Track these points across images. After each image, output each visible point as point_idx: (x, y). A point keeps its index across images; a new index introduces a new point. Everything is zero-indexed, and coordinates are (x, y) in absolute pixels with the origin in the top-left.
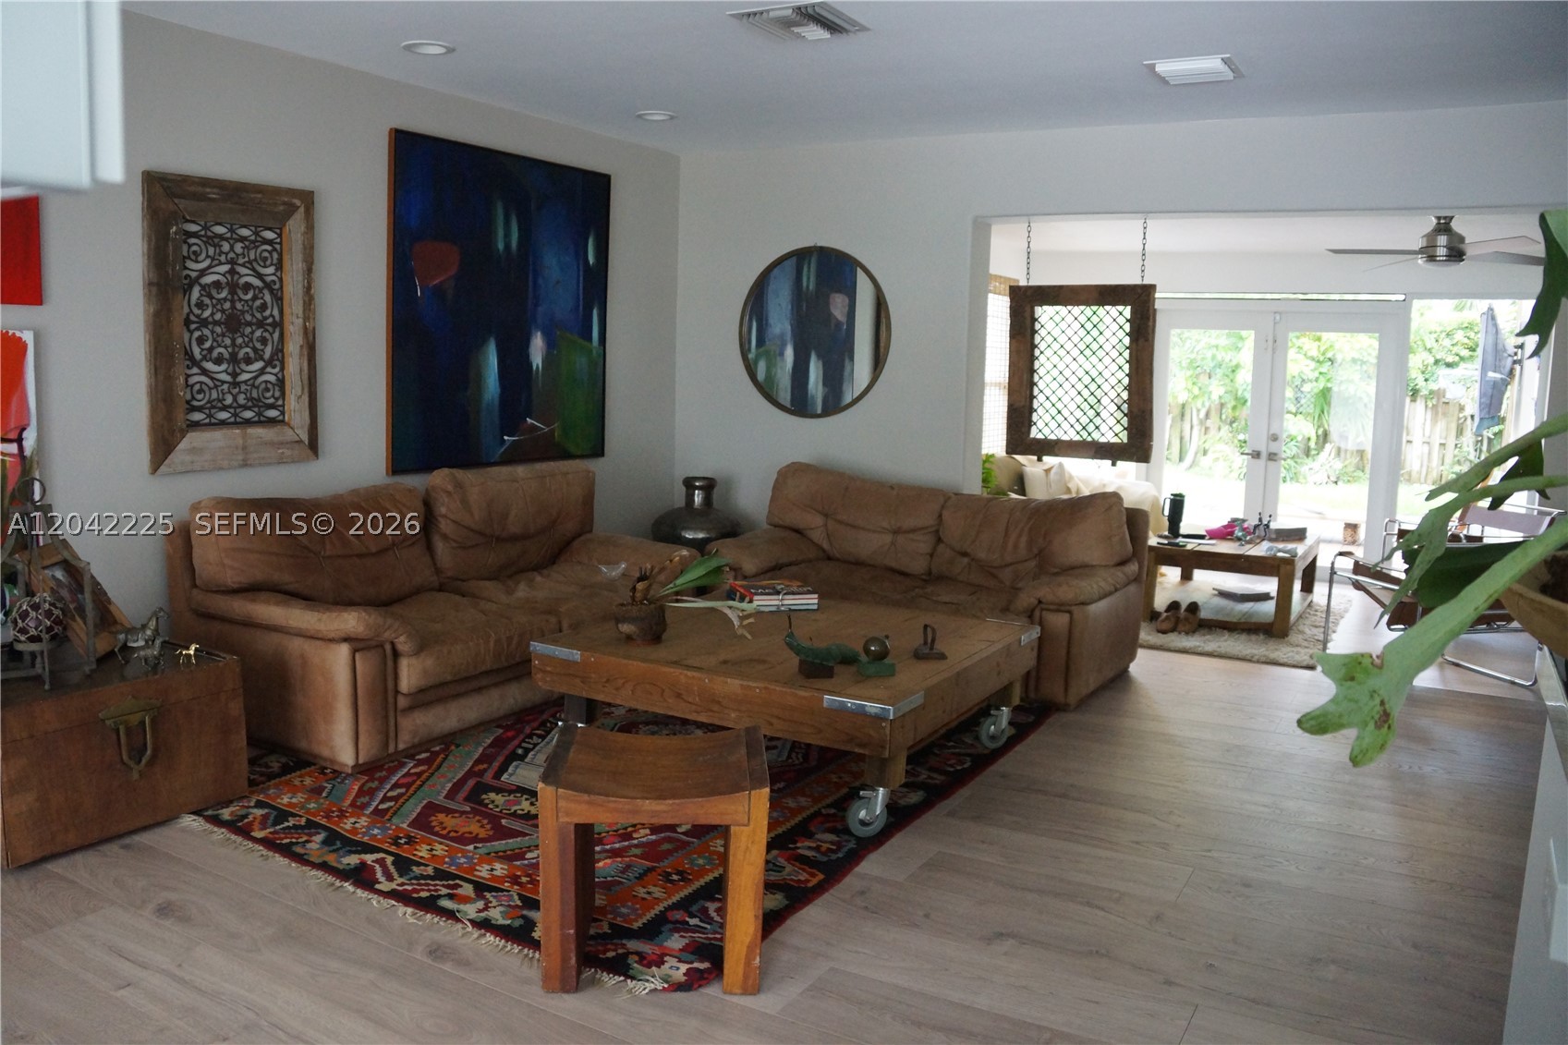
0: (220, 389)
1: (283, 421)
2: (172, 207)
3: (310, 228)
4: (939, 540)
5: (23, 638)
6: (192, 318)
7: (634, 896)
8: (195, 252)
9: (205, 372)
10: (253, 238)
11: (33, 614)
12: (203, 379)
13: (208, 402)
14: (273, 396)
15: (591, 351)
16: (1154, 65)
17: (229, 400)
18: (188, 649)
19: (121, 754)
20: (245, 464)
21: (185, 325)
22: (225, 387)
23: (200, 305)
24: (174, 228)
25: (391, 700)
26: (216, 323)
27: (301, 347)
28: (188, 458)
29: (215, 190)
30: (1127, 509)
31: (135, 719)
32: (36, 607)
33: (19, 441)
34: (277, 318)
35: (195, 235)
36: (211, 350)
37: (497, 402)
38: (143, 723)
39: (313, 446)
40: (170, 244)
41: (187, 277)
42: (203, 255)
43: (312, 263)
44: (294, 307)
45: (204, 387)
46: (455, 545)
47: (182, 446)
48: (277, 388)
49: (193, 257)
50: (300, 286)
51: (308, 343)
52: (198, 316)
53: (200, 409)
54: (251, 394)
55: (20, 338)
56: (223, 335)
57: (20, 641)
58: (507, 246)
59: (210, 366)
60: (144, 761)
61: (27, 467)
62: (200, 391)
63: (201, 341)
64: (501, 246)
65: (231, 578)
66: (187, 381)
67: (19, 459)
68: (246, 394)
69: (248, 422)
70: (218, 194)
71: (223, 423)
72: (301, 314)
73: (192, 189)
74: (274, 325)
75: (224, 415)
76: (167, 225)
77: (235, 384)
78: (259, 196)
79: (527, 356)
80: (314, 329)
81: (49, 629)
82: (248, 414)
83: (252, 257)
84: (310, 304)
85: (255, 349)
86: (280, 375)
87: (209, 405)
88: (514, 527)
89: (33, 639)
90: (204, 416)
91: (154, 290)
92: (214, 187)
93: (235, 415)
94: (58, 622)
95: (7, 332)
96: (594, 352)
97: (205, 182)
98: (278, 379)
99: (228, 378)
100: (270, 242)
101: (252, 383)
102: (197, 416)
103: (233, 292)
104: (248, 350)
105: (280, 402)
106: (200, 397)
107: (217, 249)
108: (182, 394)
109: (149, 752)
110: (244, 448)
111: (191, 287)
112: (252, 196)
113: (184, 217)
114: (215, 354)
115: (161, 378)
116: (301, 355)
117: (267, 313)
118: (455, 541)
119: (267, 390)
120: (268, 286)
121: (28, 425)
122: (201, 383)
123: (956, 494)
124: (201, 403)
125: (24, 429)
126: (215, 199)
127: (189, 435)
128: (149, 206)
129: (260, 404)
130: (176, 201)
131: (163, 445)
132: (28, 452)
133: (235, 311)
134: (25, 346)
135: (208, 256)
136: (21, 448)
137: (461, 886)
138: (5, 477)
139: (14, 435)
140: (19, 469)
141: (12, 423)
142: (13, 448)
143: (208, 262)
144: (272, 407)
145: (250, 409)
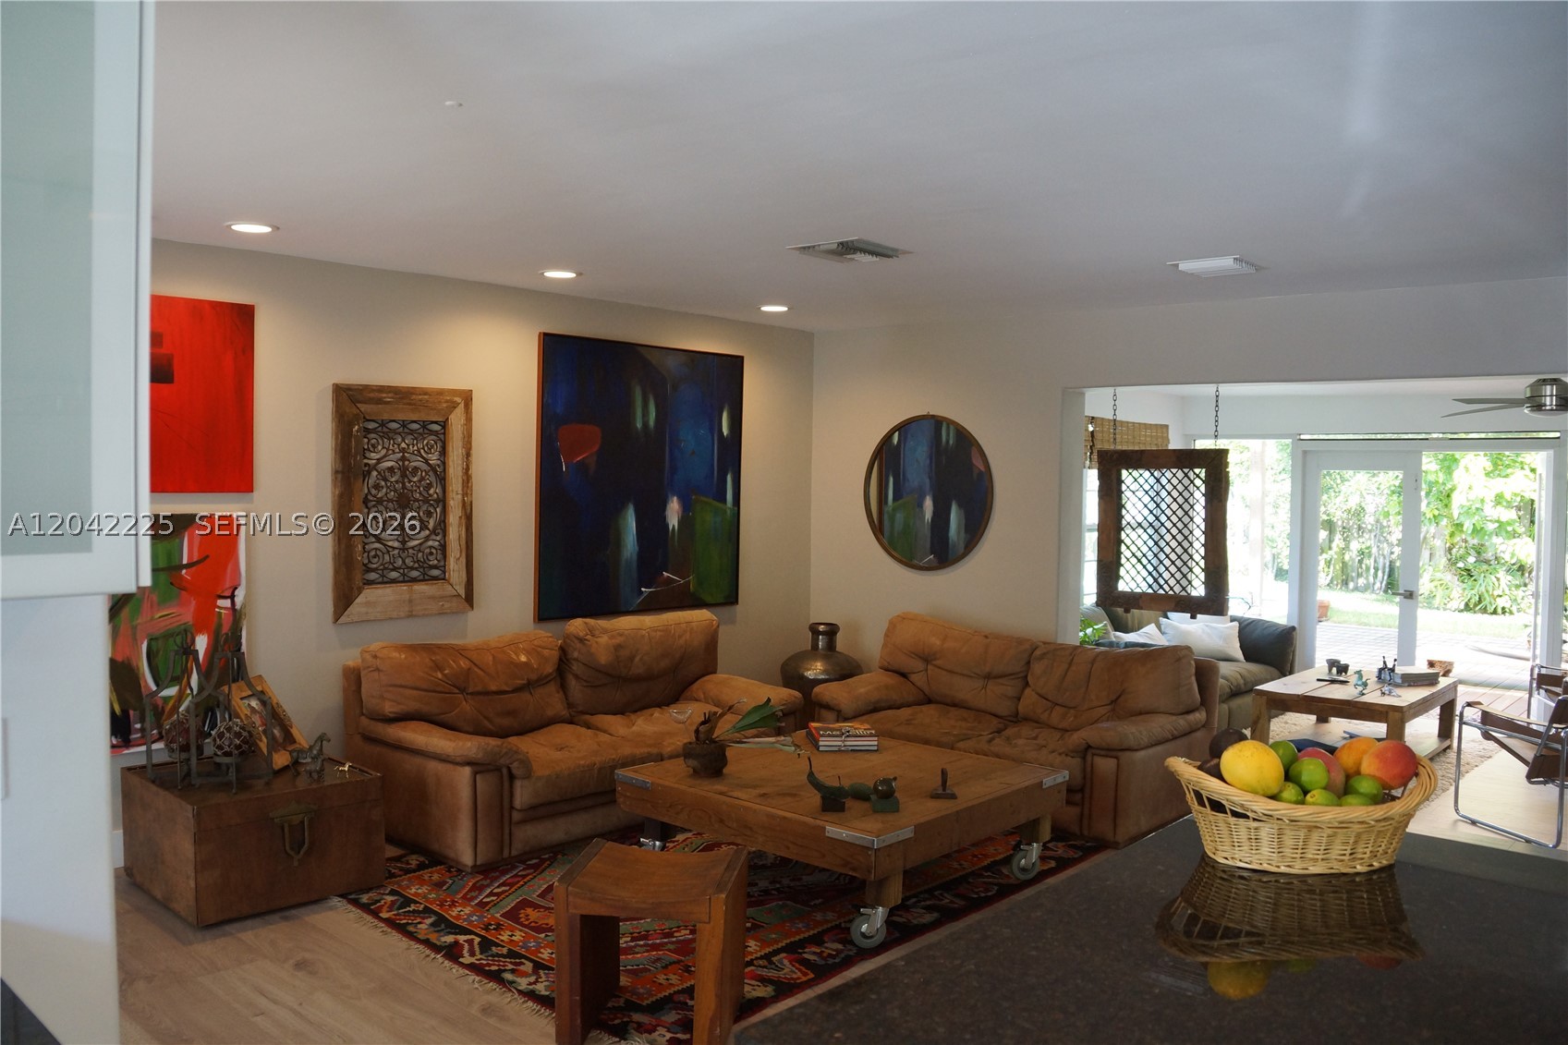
0: (391, 553)
1: (444, 579)
2: (355, 411)
3: (469, 420)
4: (1027, 684)
5: (219, 753)
6: (370, 498)
7: (654, 982)
8: (373, 446)
9: (379, 540)
10: (422, 430)
11: (227, 735)
12: (377, 545)
13: (382, 564)
14: (436, 558)
15: (725, 512)
16: (1177, 265)
17: (399, 562)
18: (344, 765)
19: (285, 846)
20: (411, 615)
21: (364, 502)
22: (396, 552)
23: (377, 487)
24: (357, 427)
25: (506, 814)
26: (390, 501)
27: (460, 517)
28: (364, 610)
29: (390, 395)
30: (1196, 661)
31: (296, 820)
32: (229, 729)
33: (232, 597)
34: (441, 495)
35: (374, 431)
37: (635, 557)
38: (302, 822)
39: (469, 599)
40: (353, 440)
41: (366, 465)
42: (380, 447)
43: (470, 449)
44: (455, 484)
45: (378, 553)
46: (585, 684)
47: (358, 600)
48: (439, 551)
49: (372, 449)
50: (460, 468)
51: (466, 513)
52: (374, 496)
53: (375, 570)
54: (417, 557)
56: (395, 510)
57: (218, 755)
58: (645, 424)
60: (302, 853)
61: (237, 618)
62: (374, 557)
64: (639, 425)
65: (389, 708)
66: (364, 548)
67: (231, 612)
68: (413, 557)
69: (414, 580)
70: (393, 398)
71: (394, 581)
72: (460, 492)
73: (372, 395)
74: (438, 501)
75: (394, 575)
76: (351, 425)
77: (403, 549)
78: (426, 397)
79: (663, 519)
80: (471, 502)
81: (238, 747)
82: (415, 574)
83: (420, 446)
84: (468, 482)
86: (442, 542)
87: (382, 567)
88: (638, 669)
89: (227, 754)
90: (377, 576)
91: (339, 476)
92: (390, 392)
93: (404, 575)
94: (245, 742)
96: (729, 512)
97: (381, 389)
98: (441, 545)
99: (396, 544)
100: (436, 433)
101: (419, 548)
102: (373, 576)
103: (404, 475)
105: (442, 563)
106: (376, 560)
107: (391, 441)
108: (359, 559)
109: (306, 845)
110: (410, 601)
111: (369, 473)
112: (420, 397)
113: (364, 418)
115: (343, 546)
116: (460, 525)
117: (431, 491)
118: (585, 681)
119: (431, 553)
120: (433, 468)
121: (239, 585)
122: (376, 549)
123: (1044, 643)
124: (375, 566)
125: (236, 588)
126: (389, 401)
127: (364, 592)
128: (337, 411)
129: (425, 565)
130: (359, 405)
131: (344, 598)
132: (238, 607)
133: (406, 491)
135: (383, 448)
136: (233, 603)
137: (524, 964)
138: (220, 625)
139: (228, 593)
140: (231, 619)
141: (228, 584)
142: (227, 603)
143: (384, 452)
144: (435, 567)
145: (416, 569)
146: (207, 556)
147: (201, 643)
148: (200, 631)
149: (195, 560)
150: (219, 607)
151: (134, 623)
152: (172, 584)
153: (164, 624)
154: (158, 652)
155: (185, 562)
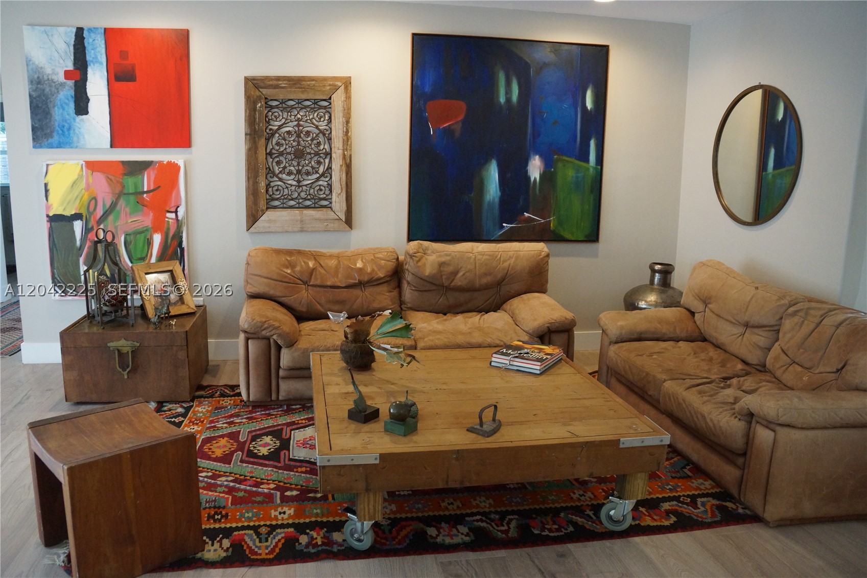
0: (290, 189)
1: (331, 208)
2: (258, 93)
3: (348, 97)
6: (274, 151)
8: (276, 117)
9: (281, 180)
10: (313, 106)
12: (280, 183)
14: (324, 193)
15: (588, 169)
17: (295, 195)
20: (302, 230)
21: (267, 155)
22: (293, 188)
23: (279, 144)
24: (259, 105)
25: (273, 371)
26: (288, 154)
27: (341, 166)
28: (267, 225)
29: (285, 82)
33: (176, 212)
34: (328, 150)
35: (277, 107)
36: (285, 167)
37: (497, 200)
39: (349, 221)
40: (257, 113)
41: (271, 129)
42: (281, 118)
43: (350, 118)
44: (337, 143)
45: (280, 188)
47: (263, 218)
48: (327, 189)
49: (274, 119)
50: (341, 132)
51: (346, 164)
52: (277, 150)
53: (277, 199)
54: (309, 192)
55: (177, 164)
56: (292, 160)
58: (508, 100)
59: (284, 176)
61: (180, 225)
62: (277, 190)
63: (278, 163)
64: (502, 100)
66: (269, 185)
67: (176, 221)
68: (306, 192)
69: (307, 207)
70: (287, 84)
71: (291, 207)
72: (341, 147)
73: (271, 83)
74: (326, 154)
75: (292, 203)
76: (255, 103)
77: (300, 186)
78: (313, 82)
79: (525, 172)
80: (351, 156)
82: (308, 203)
83: (312, 116)
84: (348, 141)
85: (313, 168)
86: (329, 182)
87: (283, 197)
88: (459, 281)
91: (249, 137)
92: (284, 80)
93: (300, 203)
95: (171, 161)
96: (591, 170)
97: (278, 79)
98: (328, 184)
99: (294, 183)
100: (325, 107)
101: (310, 186)
102: (276, 203)
103: (299, 136)
104: (308, 168)
105: (330, 197)
106: (277, 193)
107: (289, 114)
108: (265, 191)
110: (302, 221)
111: (273, 135)
112: (309, 83)
113: (266, 98)
114: (287, 171)
115: (251, 183)
116: (341, 170)
117: (322, 147)
119: (321, 190)
120: (321, 132)
121: (181, 205)
122: (278, 185)
124: (278, 196)
125: (178, 207)
126: (285, 87)
127: (268, 213)
128: (245, 94)
129: (316, 198)
130: (261, 90)
131: (253, 218)
132: (180, 218)
133: (300, 147)
134: (179, 168)
135: (283, 118)
136: (177, 216)
138: (168, 229)
139: (173, 209)
140: (176, 225)
141: (173, 204)
142: (173, 215)
143: (283, 121)
144: (324, 199)
145: (309, 200)
146: (159, 187)
147: (157, 239)
148: (156, 231)
149: (152, 189)
150: (167, 218)
151: (117, 224)
152: (138, 202)
153: (134, 226)
154: (131, 242)
155: (145, 189)
